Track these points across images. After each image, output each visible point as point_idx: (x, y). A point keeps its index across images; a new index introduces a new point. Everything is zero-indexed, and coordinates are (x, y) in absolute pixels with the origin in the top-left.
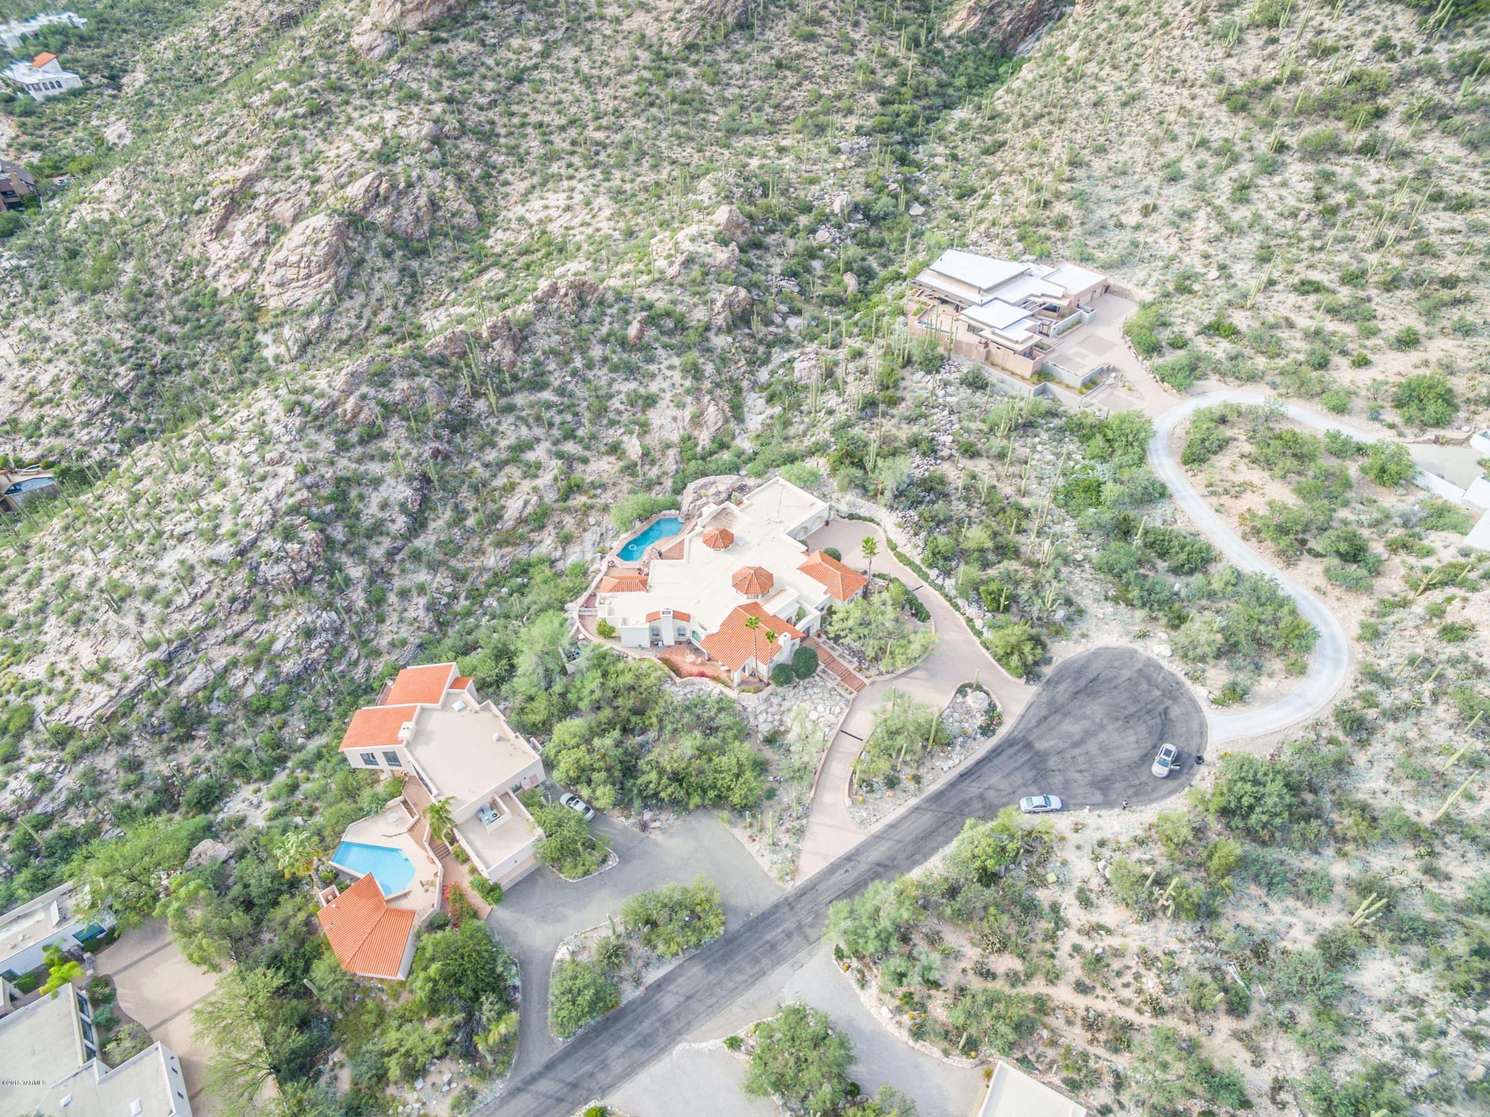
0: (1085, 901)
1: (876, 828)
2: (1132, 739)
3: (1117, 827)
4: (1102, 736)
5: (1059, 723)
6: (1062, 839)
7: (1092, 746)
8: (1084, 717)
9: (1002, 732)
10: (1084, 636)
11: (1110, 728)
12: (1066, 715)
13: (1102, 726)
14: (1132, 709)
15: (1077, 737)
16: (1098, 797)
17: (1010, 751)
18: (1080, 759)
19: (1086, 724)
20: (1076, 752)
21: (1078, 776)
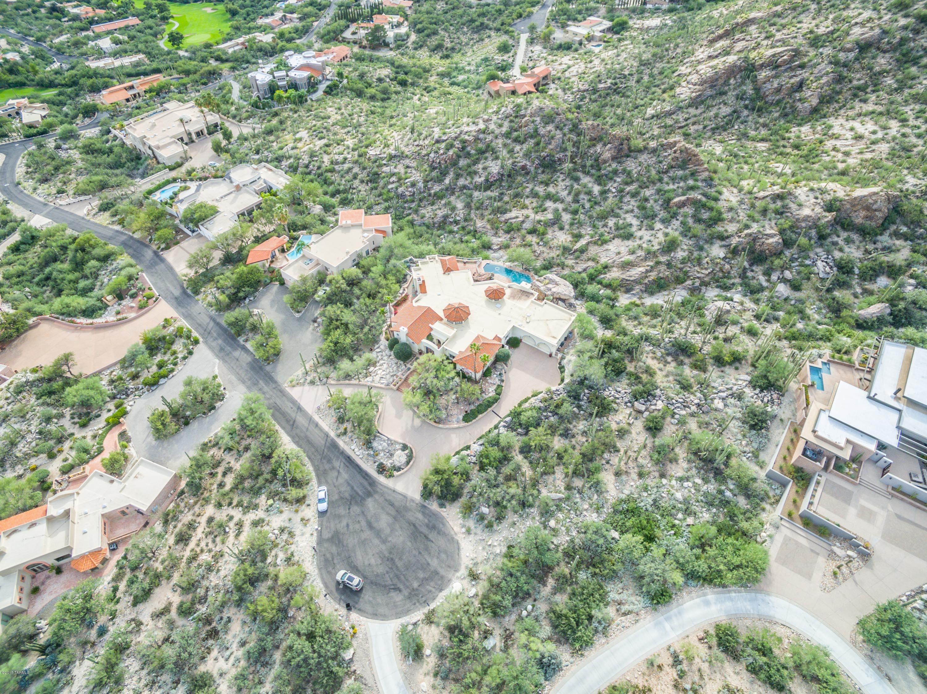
0: (256, 524)
1: (316, 418)
2: (373, 561)
3: (301, 544)
4: (376, 541)
5: (388, 514)
6: (297, 511)
7: (367, 534)
8: (393, 530)
9: (382, 479)
10: (469, 532)
11: (383, 547)
12: (395, 518)
13: (384, 542)
14: (399, 564)
15: (375, 525)
16: (327, 535)
17: (366, 484)
18: (357, 526)
19: (387, 531)
20: (363, 523)
21: (344, 523)
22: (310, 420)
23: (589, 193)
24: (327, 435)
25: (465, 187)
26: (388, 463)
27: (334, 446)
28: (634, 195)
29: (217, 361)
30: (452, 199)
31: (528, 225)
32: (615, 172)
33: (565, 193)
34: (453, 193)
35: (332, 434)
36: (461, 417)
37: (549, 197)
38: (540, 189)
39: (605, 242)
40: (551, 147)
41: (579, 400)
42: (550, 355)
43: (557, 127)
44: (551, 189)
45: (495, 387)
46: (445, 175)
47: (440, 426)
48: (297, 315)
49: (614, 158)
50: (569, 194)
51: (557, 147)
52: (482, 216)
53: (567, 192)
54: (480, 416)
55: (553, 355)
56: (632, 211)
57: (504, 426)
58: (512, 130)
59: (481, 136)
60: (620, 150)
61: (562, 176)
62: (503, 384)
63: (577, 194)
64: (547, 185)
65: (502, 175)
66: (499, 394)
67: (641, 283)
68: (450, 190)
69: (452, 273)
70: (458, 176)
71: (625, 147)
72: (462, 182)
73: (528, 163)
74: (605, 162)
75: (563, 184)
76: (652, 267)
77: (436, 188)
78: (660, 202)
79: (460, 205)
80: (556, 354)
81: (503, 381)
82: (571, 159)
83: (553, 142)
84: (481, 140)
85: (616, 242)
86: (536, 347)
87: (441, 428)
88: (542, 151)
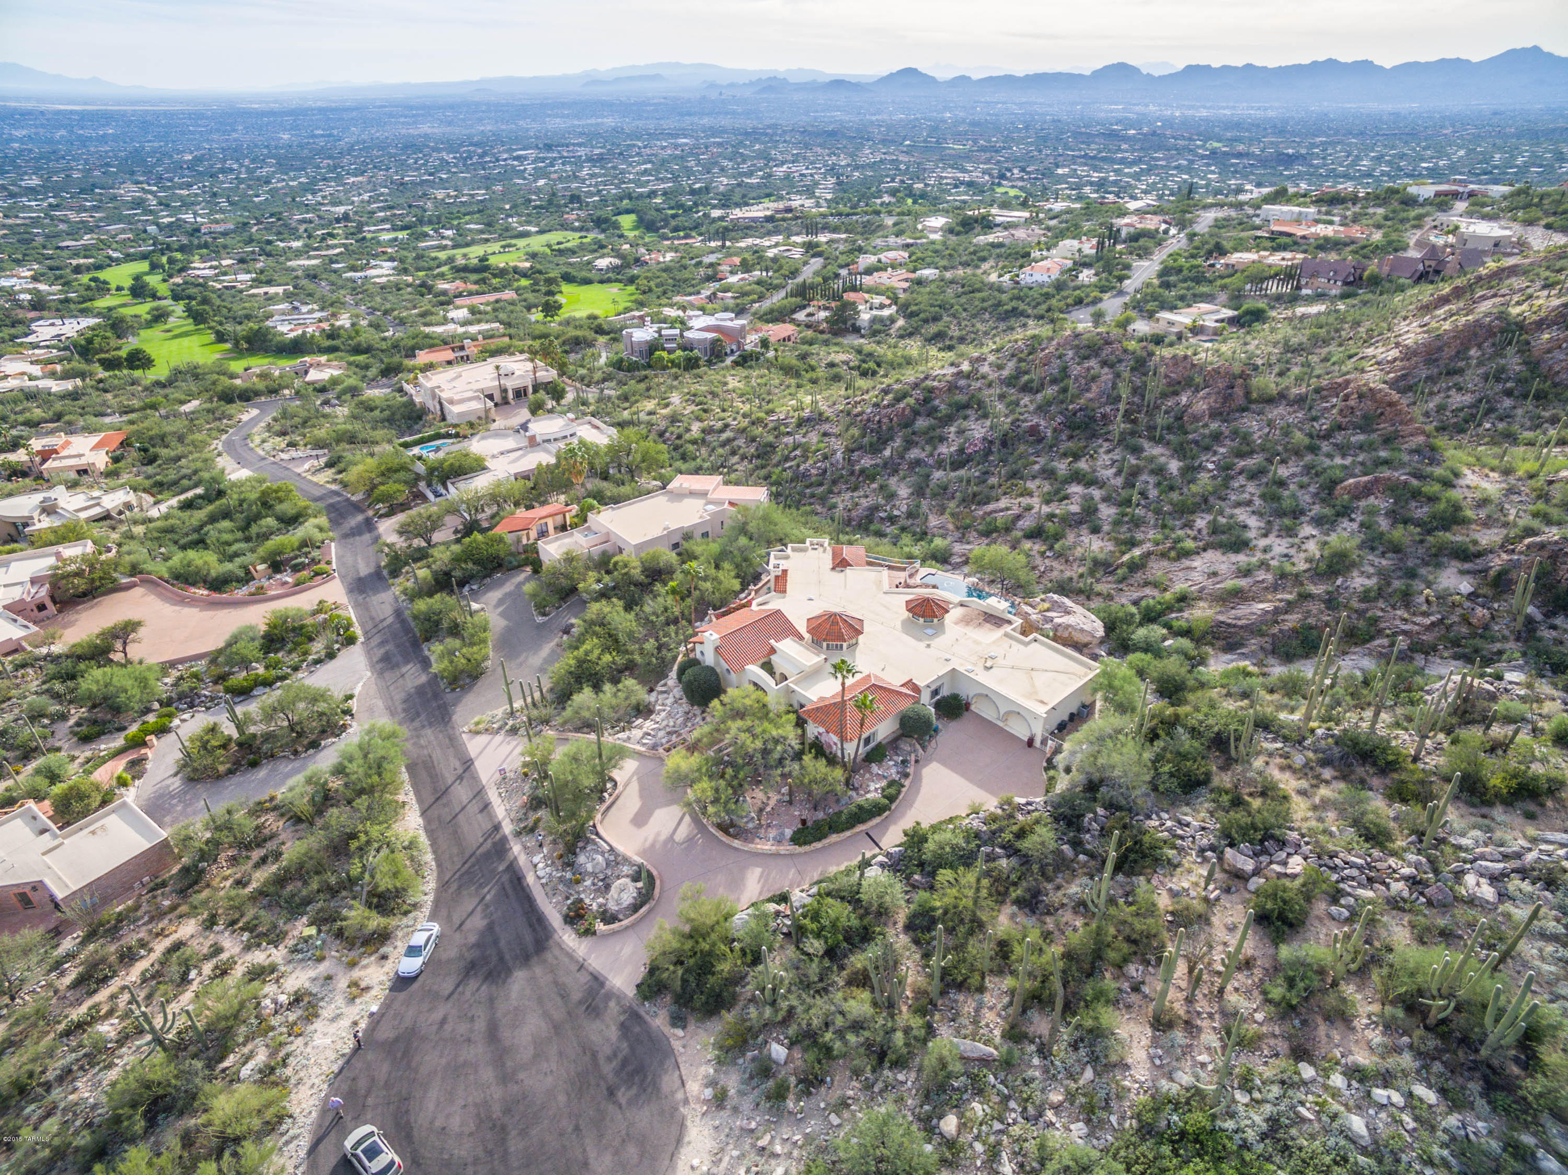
0: (258, 974)
1: (493, 796)
2: (455, 1123)
3: (318, 1040)
4: (488, 1074)
5: (546, 1015)
6: (353, 965)
7: (478, 1051)
8: (538, 1056)
9: (568, 938)
10: (720, 1100)
11: (497, 1093)
12: (557, 1028)
13: (505, 1078)
14: (515, 1145)
15: (505, 1034)
16: (386, 1033)
17: (528, 938)
18: (463, 1028)
19: (526, 1054)
20: (481, 1025)
21: (438, 1015)
22: (479, 793)
23: (1160, 471)
24: (497, 827)
25: (918, 462)
26: (593, 903)
27: (500, 848)
28: (1254, 475)
29: (369, 674)
30: (893, 481)
31: (1027, 523)
32: (1217, 437)
33: (1111, 472)
34: (895, 471)
35: (508, 828)
36: (788, 833)
37: (1076, 477)
38: (1062, 467)
39: (1186, 554)
40: (1089, 395)
41: (1079, 829)
42: (1030, 743)
43: (1104, 363)
44: (1083, 465)
45: (884, 783)
46: (885, 443)
47: (736, 843)
48: (540, 619)
49: (1214, 414)
50: (1119, 473)
51: (1101, 394)
52: (942, 510)
53: (1113, 470)
54: (834, 838)
55: (1037, 743)
56: (1249, 503)
57: (882, 865)
58: (1019, 373)
59: (962, 382)
60: (1227, 398)
61: (1106, 444)
62: (907, 783)
63: (1135, 473)
64: (1076, 457)
65: (991, 442)
66: (892, 799)
67: (1262, 634)
68: (891, 468)
69: (848, 570)
70: (909, 444)
71: (1239, 392)
72: (915, 453)
73: (1042, 423)
74: (1196, 418)
75: (1106, 457)
76: (1289, 603)
77: (867, 462)
78: (1312, 489)
79: (904, 492)
80: (1044, 742)
81: (906, 775)
82: (1127, 414)
83: (1094, 387)
84: (960, 389)
85: (1210, 555)
86: (1001, 724)
87: (736, 849)
88: (1072, 402)
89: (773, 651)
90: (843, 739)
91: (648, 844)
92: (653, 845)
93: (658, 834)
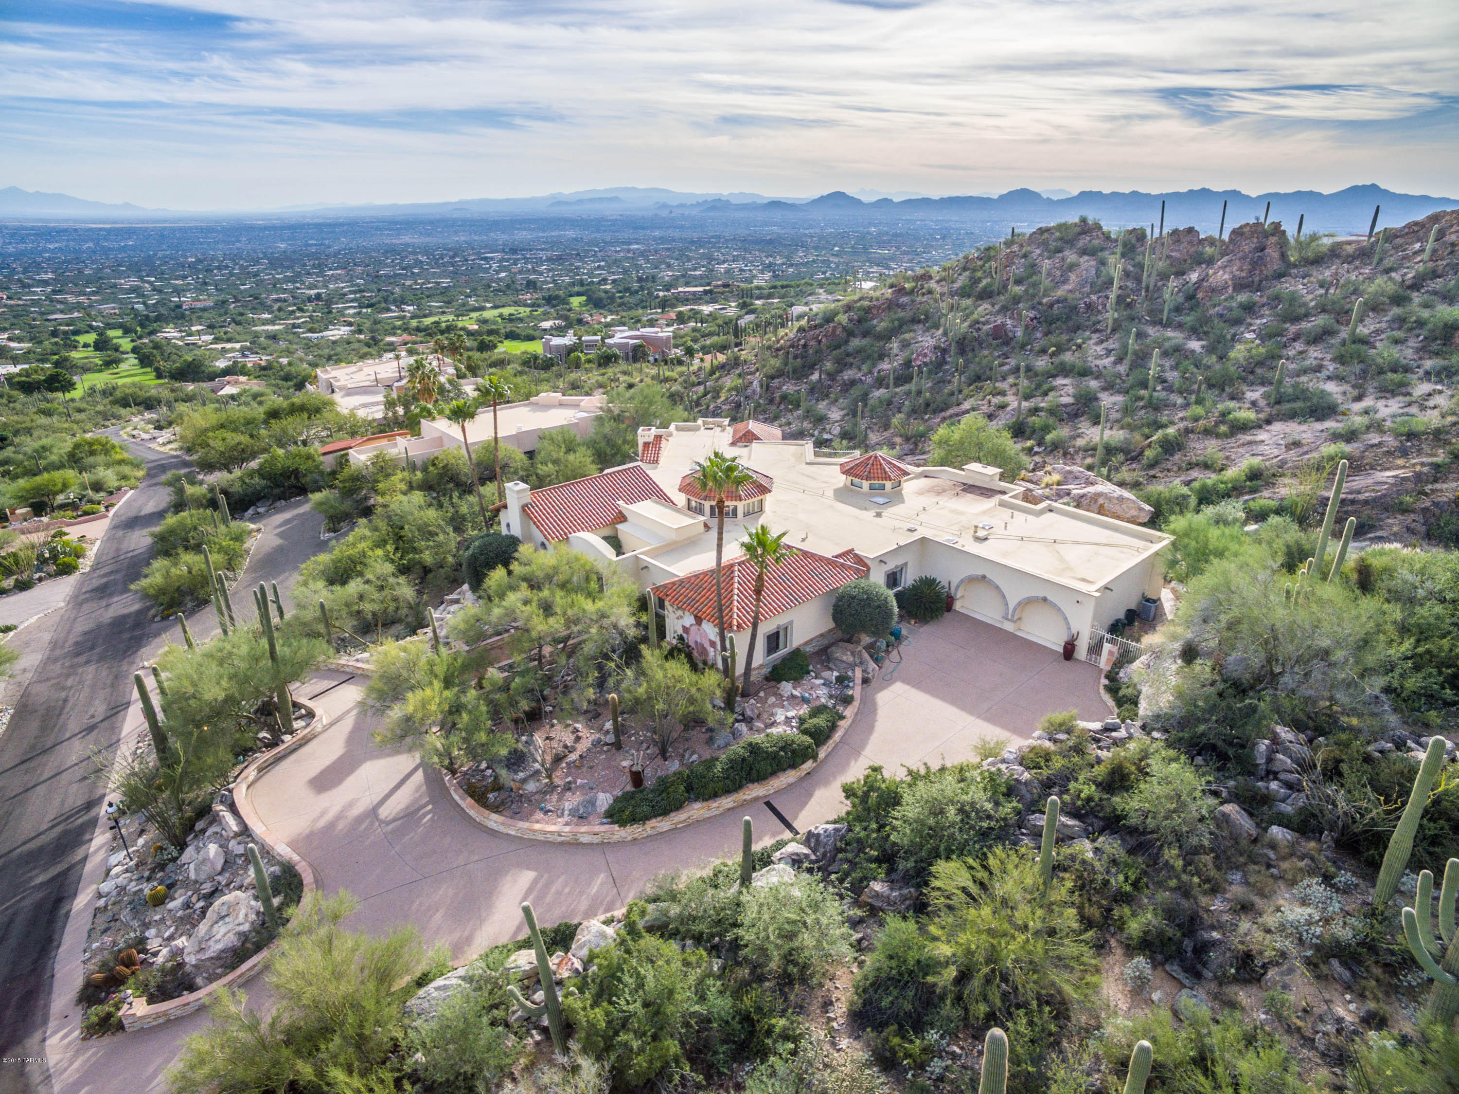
25: (853, 383)
26: (159, 950)
28: (1317, 338)
30: (822, 406)
32: (1249, 308)
33: (1108, 361)
34: (825, 395)
36: (604, 800)
37: (1064, 370)
38: (1041, 363)
39: (1243, 427)
40: (1068, 287)
42: (1069, 651)
43: (1084, 252)
44: (1067, 357)
45: (804, 710)
46: (812, 367)
49: (1240, 286)
50: (1119, 360)
51: (1083, 283)
53: (1112, 359)
54: (697, 810)
55: (1082, 652)
56: (1318, 369)
57: (796, 861)
58: (975, 281)
59: (905, 299)
60: (1257, 264)
61: (1095, 336)
62: (849, 712)
63: (1141, 359)
64: (1060, 349)
65: (944, 351)
67: (1405, 510)
68: (819, 392)
70: (842, 364)
71: (1272, 253)
72: (848, 374)
73: (1009, 322)
74: (1216, 292)
75: (1098, 348)
76: (1437, 467)
77: (789, 388)
78: (1413, 343)
79: (835, 415)
80: (1095, 649)
81: (847, 701)
82: (1120, 299)
83: (1073, 277)
84: (903, 307)
85: (1277, 427)
86: (1009, 627)
87: (493, 833)
88: (1044, 296)
89: (622, 518)
90: (723, 627)
91: (321, 823)
92: (332, 825)
93: (350, 805)
